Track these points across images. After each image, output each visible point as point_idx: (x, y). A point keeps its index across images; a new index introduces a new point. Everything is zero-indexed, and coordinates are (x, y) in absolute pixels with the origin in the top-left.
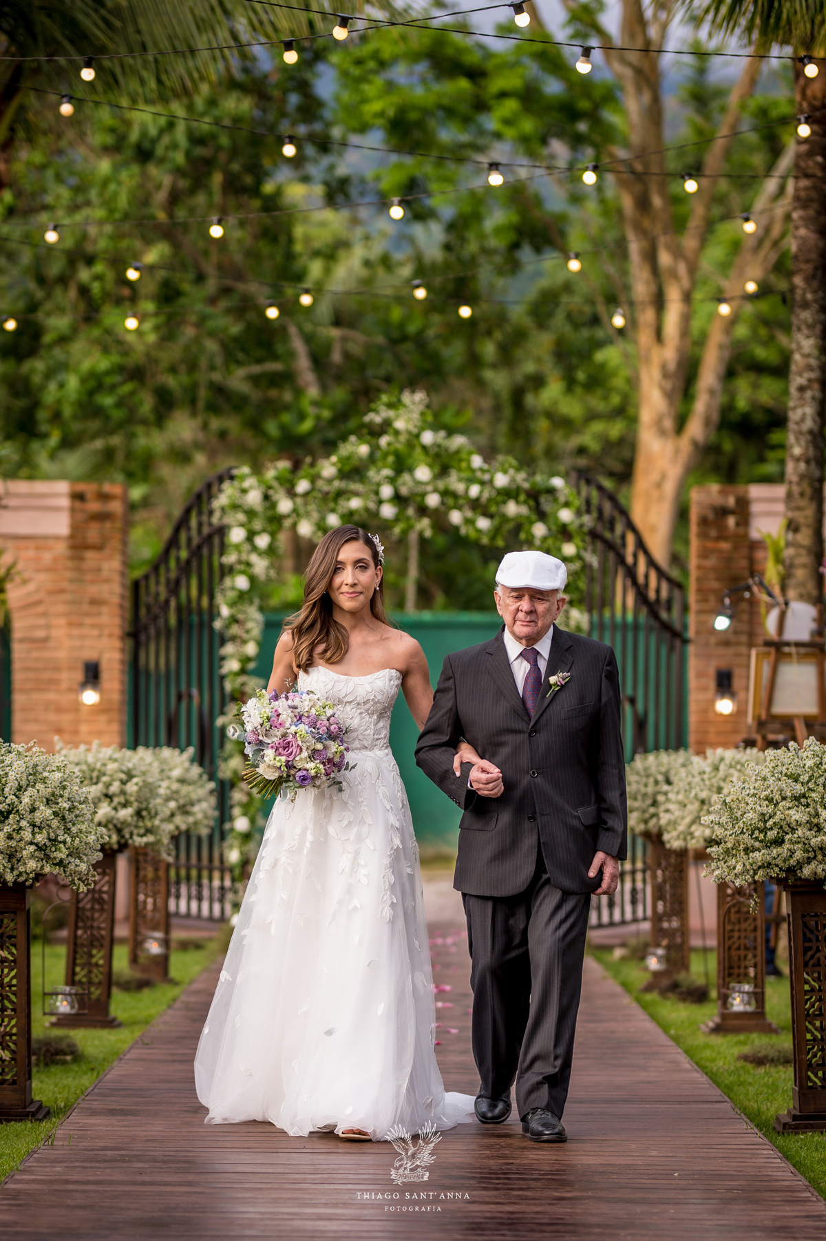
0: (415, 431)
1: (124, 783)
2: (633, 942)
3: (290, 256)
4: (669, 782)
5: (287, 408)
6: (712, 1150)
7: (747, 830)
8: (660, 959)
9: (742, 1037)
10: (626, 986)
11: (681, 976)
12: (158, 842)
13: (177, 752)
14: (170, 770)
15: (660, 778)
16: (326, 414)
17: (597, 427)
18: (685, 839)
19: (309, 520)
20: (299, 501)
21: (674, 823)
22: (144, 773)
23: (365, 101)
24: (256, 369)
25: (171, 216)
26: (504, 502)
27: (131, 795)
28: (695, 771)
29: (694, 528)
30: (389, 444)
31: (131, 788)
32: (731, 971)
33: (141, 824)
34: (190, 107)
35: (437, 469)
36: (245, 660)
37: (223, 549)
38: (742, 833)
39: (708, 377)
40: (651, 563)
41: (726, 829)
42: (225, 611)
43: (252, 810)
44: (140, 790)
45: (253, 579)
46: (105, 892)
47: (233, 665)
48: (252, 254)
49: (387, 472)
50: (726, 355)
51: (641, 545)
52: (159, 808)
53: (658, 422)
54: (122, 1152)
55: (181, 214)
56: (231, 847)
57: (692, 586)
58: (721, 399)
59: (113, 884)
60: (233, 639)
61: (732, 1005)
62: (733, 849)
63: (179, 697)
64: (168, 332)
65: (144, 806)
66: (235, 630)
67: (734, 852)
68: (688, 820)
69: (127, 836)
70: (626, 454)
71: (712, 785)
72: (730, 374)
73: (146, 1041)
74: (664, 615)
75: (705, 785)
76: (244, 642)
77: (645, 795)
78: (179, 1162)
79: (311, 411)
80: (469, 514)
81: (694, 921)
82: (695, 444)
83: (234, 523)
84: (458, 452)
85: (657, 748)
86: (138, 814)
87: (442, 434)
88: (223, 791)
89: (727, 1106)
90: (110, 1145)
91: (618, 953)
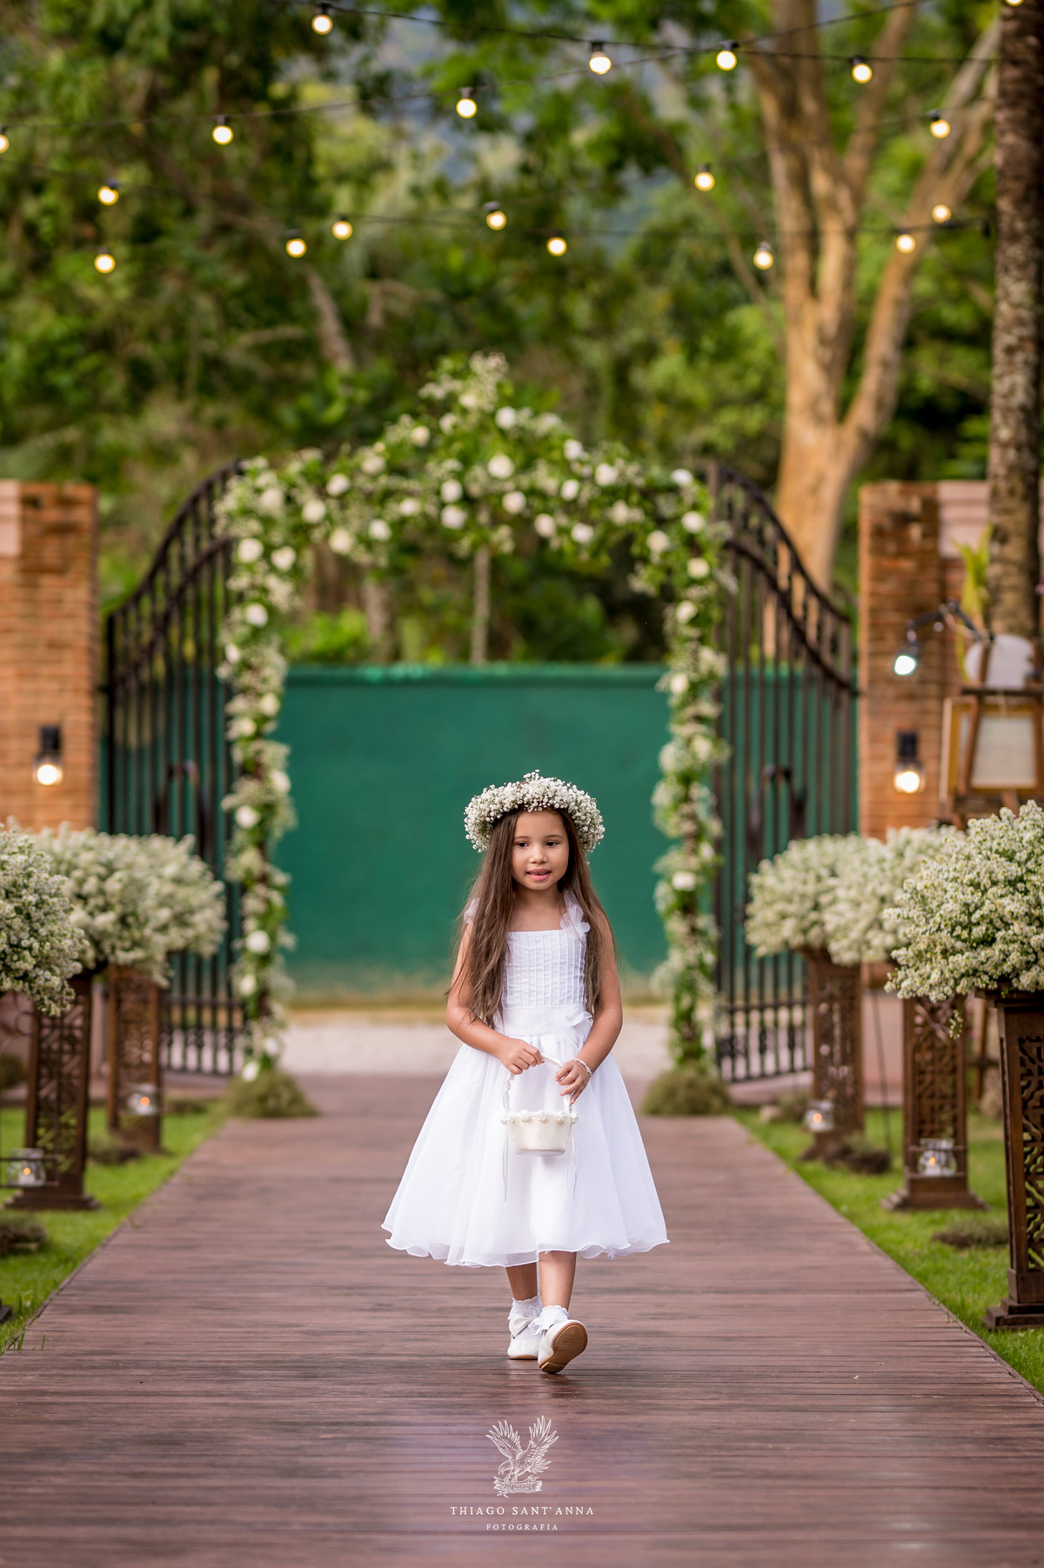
0: (488, 407)
1: (102, 879)
2: (788, 1099)
3: (310, 182)
4: (834, 874)
5: (308, 387)
6: (903, 1348)
7: (946, 925)
8: (825, 1115)
9: (937, 1215)
10: (781, 1153)
11: (853, 1140)
12: (149, 959)
13: (170, 842)
14: (163, 865)
15: (824, 872)
16: (362, 395)
17: (729, 417)
18: (859, 950)
19: (347, 529)
20: (333, 504)
21: (844, 930)
22: (129, 866)
24: (266, 335)
25: (149, 126)
26: (611, 504)
27: (113, 896)
28: (872, 858)
29: (865, 542)
30: (455, 427)
31: (113, 885)
32: (921, 1127)
33: (126, 934)
35: (520, 459)
36: (261, 719)
37: (230, 569)
38: (939, 929)
39: (881, 343)
40: (811, 589)
41: (917, 926)
42: (234, 654)
43: (272, 923)
44: (125, 888)
45: (271, 610)
46: (79, 1029)
47: (245, 727)
48: (258, 179)
49: (452, 464)
50: (906, 313)
51: (798, 566)
52: (150, 913)
53: (813, 406)
54: (114, 1357)
55: (160, 124)
56: (243, 973)
57: (863, 620)
58: (896, 377)
60: (245, 691)
61: (924, 1167)
62: (926, 952)
63: (170, 773)
64: (145, 287)
65: (130, 909)
66: (247, 679)
67: (928, 955)
68: (863, 924)
69: (107, 950)
70: (767, 452)
71: (895, 878)
72: (908, 344)
73: (137, 1223)
74: (827, 658)
75: (885, 876)
76: (260, 695)
77: (803, 896)
78: (191, 1368)
79: (340, 391)
80: (563, 520)
81: (870, 1071)
82: (863, 434)
83: (244, 534)
84: (547, 437)
85: (819, 833)
86: (123, 921)
87: (526, 413)
88: (233, 895)
89: (920, 1296)
90: (99, 1349)
91: (767, 1113)
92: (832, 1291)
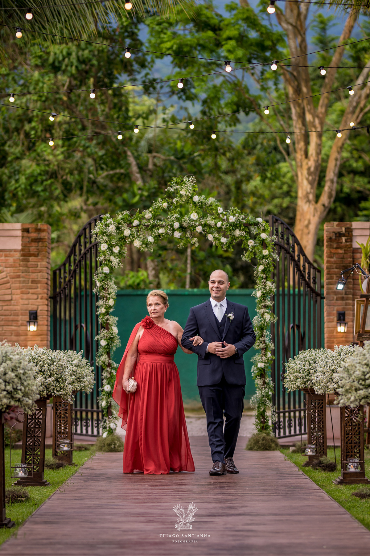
0: (190, 195)
1: (49, 365)
2: (299, 444)
3: (127, 118)
4: (315, 362)
5: (127, 191)
7: (356, 380)
8: (312, 450)
9: (353, 486)
10: (296, 463)
11: (323, 459)
12: (67, 394)
13: (75, 352)
14: (72, 360)
16: (145, 193)
17: (277, 201)
18: (324, 389)
19: (139, 239)
20: (134, 229)
21: (319, 382)
22: (59, 361)
23: (162, 42)
24: (111, 172)
25: (69, 98)
26: (234, 230)
27: (53, 371)
28: (329, 356)
29: (325, 244)
30: (177, 202)
31: (53, 367)
32: (347, 454)
33: (58, 385)
34: (78, 46)
35: (201, 213)
36: (108, 308)
37: (97, 254)
38: (354, 381)
39: (331, 174)
40: (306, 259)
41: (346, 380)
42: (98, 284)
43: (112, 381)
44: (58, 368)
45: (112, 269)
46: (41, 419)
47: (102, 310)
48: (108, 117)
49: (176, 216)
51: (301, 251)
52: (67, 378)
53: (307, 195)
55: (73, 97)
56: (102, 399)
57: (325, 272)
59: (45, 415)
60: (103, 297)
61: (349, 469)
62: (349, 389)
63: (76, 328)
64: (68, 156)
65: (59, 376)
66: (103, 293)
67: (350, 391)
68: (326, 380)
69: (52, 391)
72: (340, 174)
73: (62, 490)
74: (312, 285)
76: (108, 299)
79: (138, 192)
80: (217, 236)
82: (324, 206)
83: (102, 242)
84: (211, 205)
85: (309, 348)
86: (57, 380)
87: (203, 197)
88: (98, 371)
89: (348, 516)
91: (291, 449)
92: (315, 514)
